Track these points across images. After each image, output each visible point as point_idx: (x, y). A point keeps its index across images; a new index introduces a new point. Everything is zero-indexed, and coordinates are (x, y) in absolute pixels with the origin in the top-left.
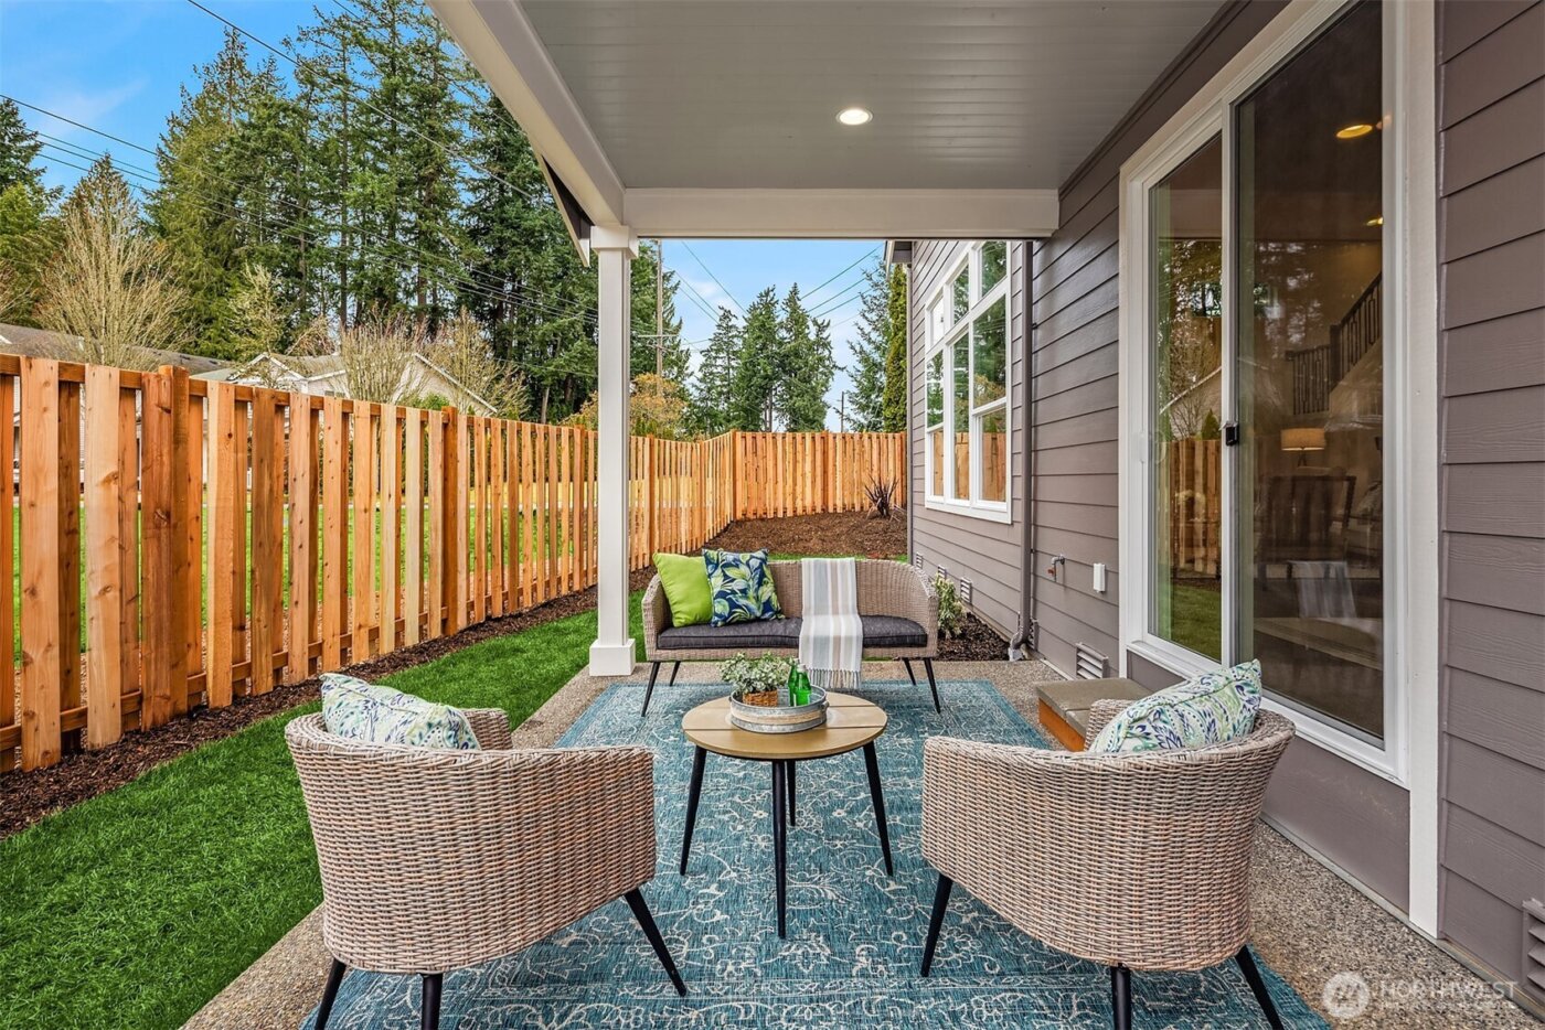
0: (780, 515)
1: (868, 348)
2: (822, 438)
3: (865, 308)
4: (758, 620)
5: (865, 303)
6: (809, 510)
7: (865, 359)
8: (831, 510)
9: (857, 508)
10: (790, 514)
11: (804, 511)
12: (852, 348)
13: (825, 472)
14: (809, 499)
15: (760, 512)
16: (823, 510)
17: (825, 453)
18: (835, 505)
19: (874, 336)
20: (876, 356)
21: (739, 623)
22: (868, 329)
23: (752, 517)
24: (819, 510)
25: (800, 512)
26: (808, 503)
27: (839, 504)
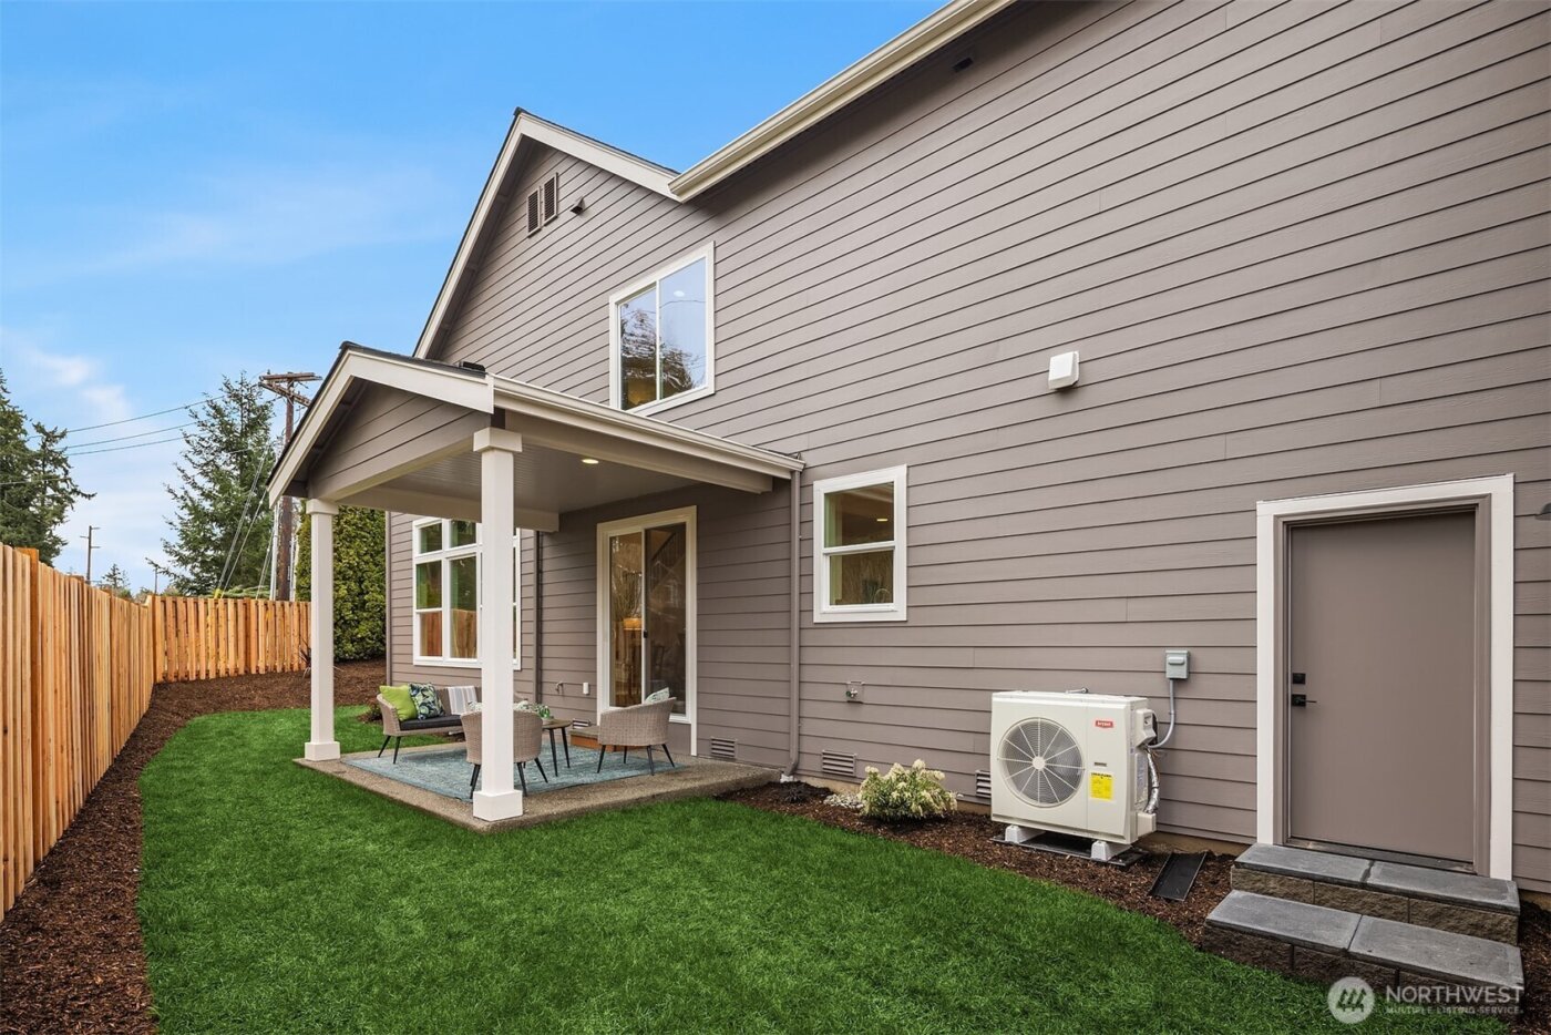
0: (203, 677)
1: (195, 494)
2: (245, 604)
3: (189, 447)
4: (438, 716)
5: (188, 442)
6: (232, 672)
7: (195, 510)
8: (254, 672)
9: (279, 670)
10: (212, 676)
11: (227, 672)
12: (170, 491)
13: (247, 636)
14: (231, 662)
15: (182, 675)
16: (246, 672)
17: (247, 618)
18: (257, 667)
19: (202, 481)
20: (207, 505)
21: (431, 717)
22: (192, 471)
23: (174, 680)
24: (242, 672)
25: (222, 673)
26: (231, 666)
27: (262, 666)
